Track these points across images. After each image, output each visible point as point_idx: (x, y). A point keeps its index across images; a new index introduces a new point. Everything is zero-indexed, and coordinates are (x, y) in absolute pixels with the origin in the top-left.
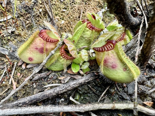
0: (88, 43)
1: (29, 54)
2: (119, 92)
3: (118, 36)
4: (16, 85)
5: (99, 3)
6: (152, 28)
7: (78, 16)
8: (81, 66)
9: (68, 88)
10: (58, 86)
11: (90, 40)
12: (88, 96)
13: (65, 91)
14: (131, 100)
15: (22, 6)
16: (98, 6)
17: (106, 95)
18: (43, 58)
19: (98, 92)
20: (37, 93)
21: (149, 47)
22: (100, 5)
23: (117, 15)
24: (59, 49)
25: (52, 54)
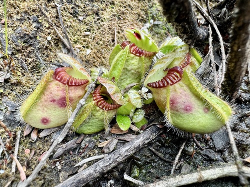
0: (136, 79)
1: (40, 112)
2: (201, 149)
3: (181, 60)
4: (25, 172)
5: (139, 15)
6: (240, 35)
7: (110, 39)
8: (132, 118)
9: (118, 160)
10: (100, 159)
11: (138, 72)
12: (153, 167)
13: (113, 165)
14: (224, 160)
15: (18, 35)
16: (139, 20)
17: (182, 160)
18: (67, 115)
19: (167, 156)
20: (66, 179)
21: (238, 67)
22: (140, 18)
23: (180, 24)
24: (92, 95)
25: (82, 106)
